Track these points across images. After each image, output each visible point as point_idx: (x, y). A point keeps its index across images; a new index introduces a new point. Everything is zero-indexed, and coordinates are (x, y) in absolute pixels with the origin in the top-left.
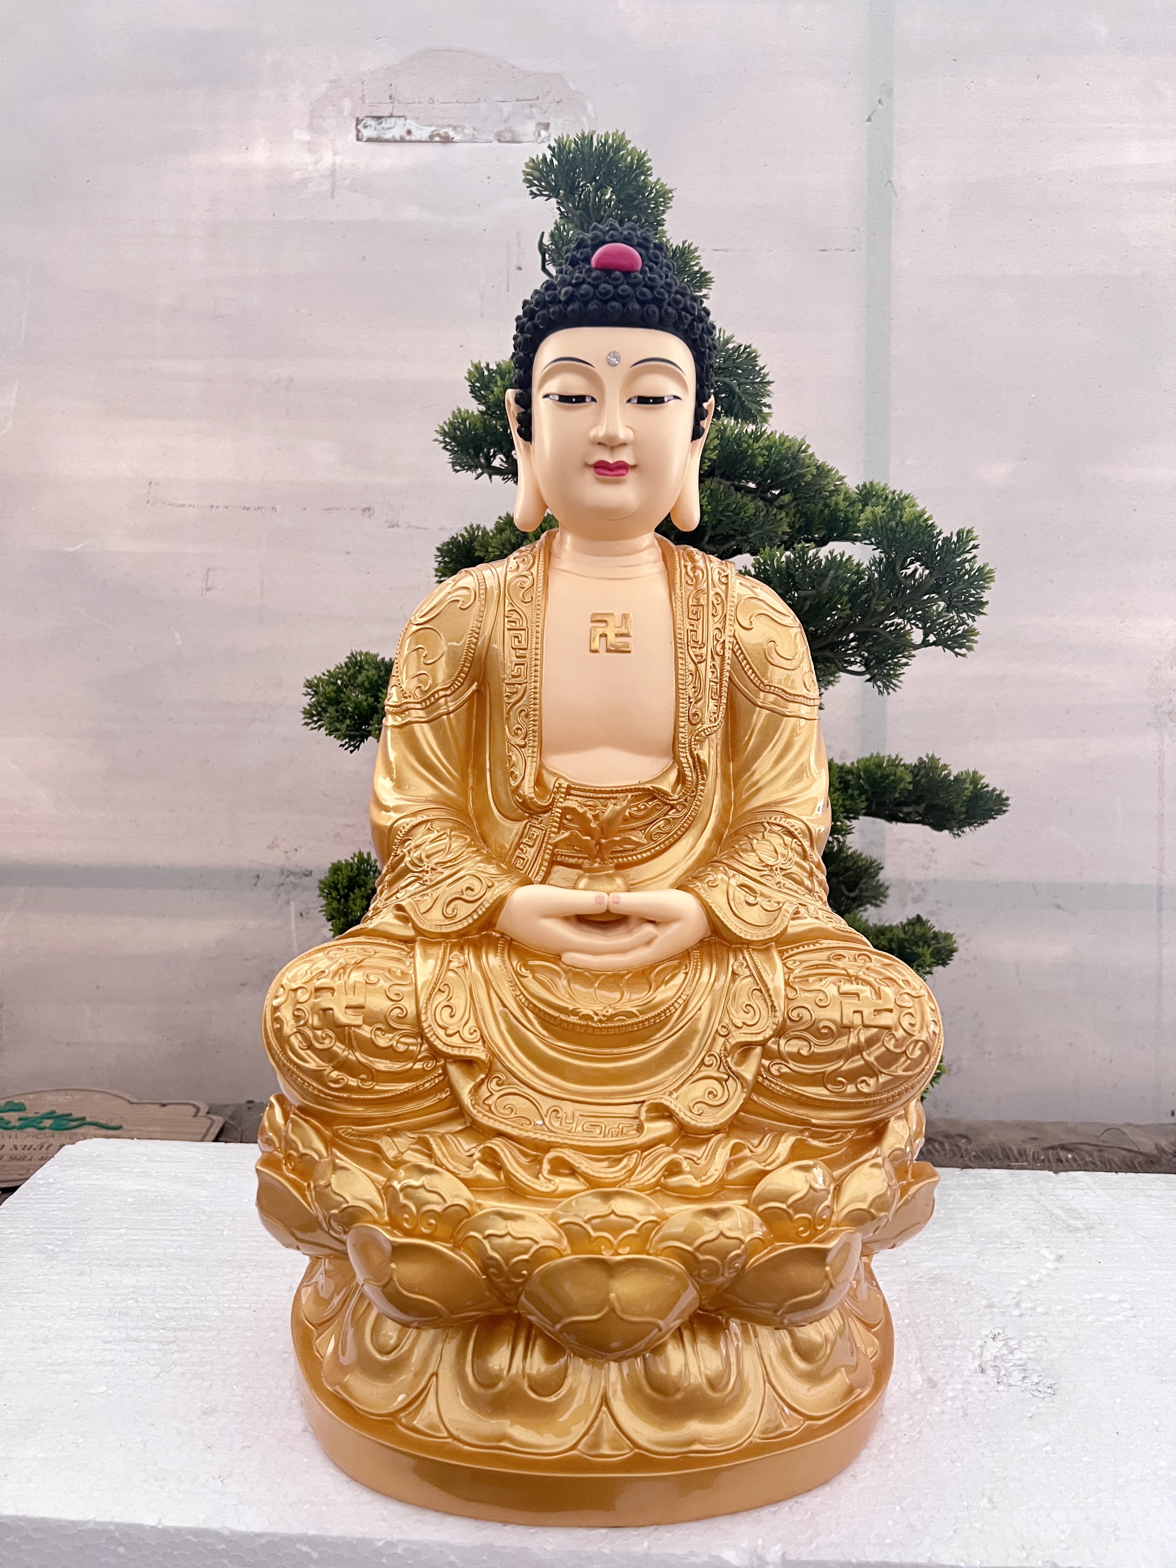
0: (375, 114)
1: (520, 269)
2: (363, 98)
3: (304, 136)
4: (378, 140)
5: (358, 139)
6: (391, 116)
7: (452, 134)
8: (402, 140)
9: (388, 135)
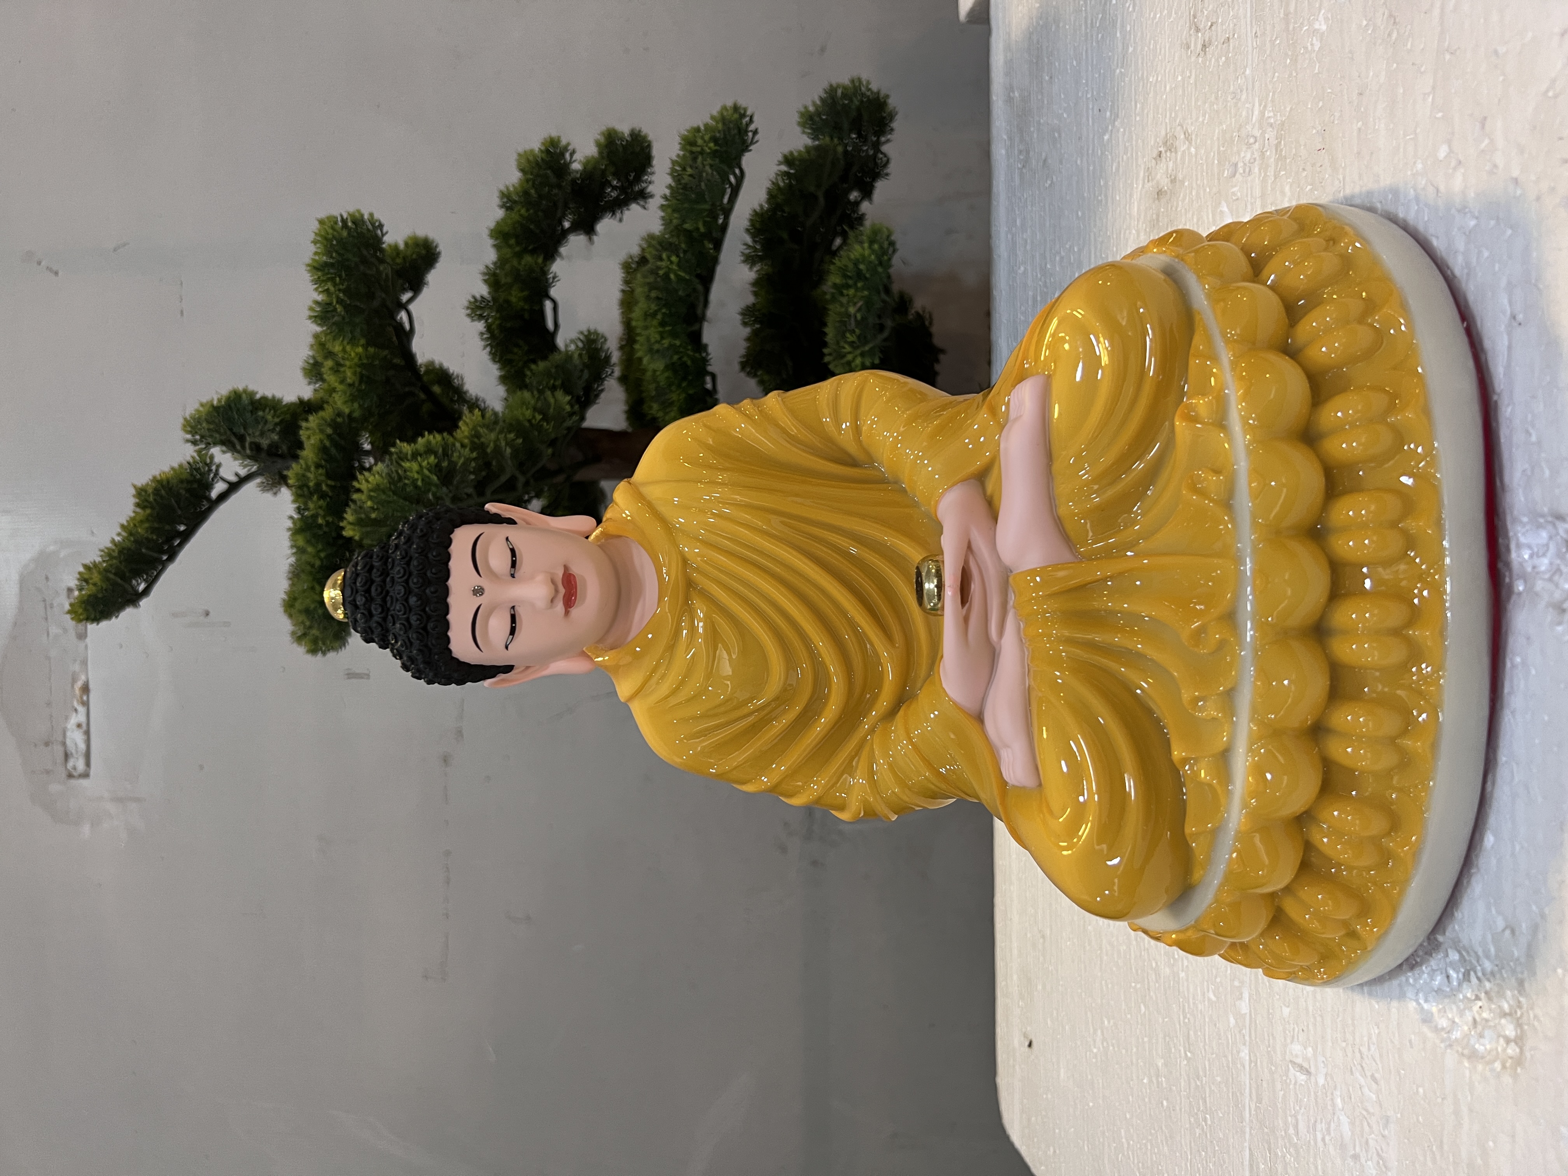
0: (63, 758)
2: (48, 772)
3: (86, 829)
4: (87, 756)
5: (85, 775)
6: (64, 744)
7: (79, 684)
8: (87, 733)
9: (82, 746)
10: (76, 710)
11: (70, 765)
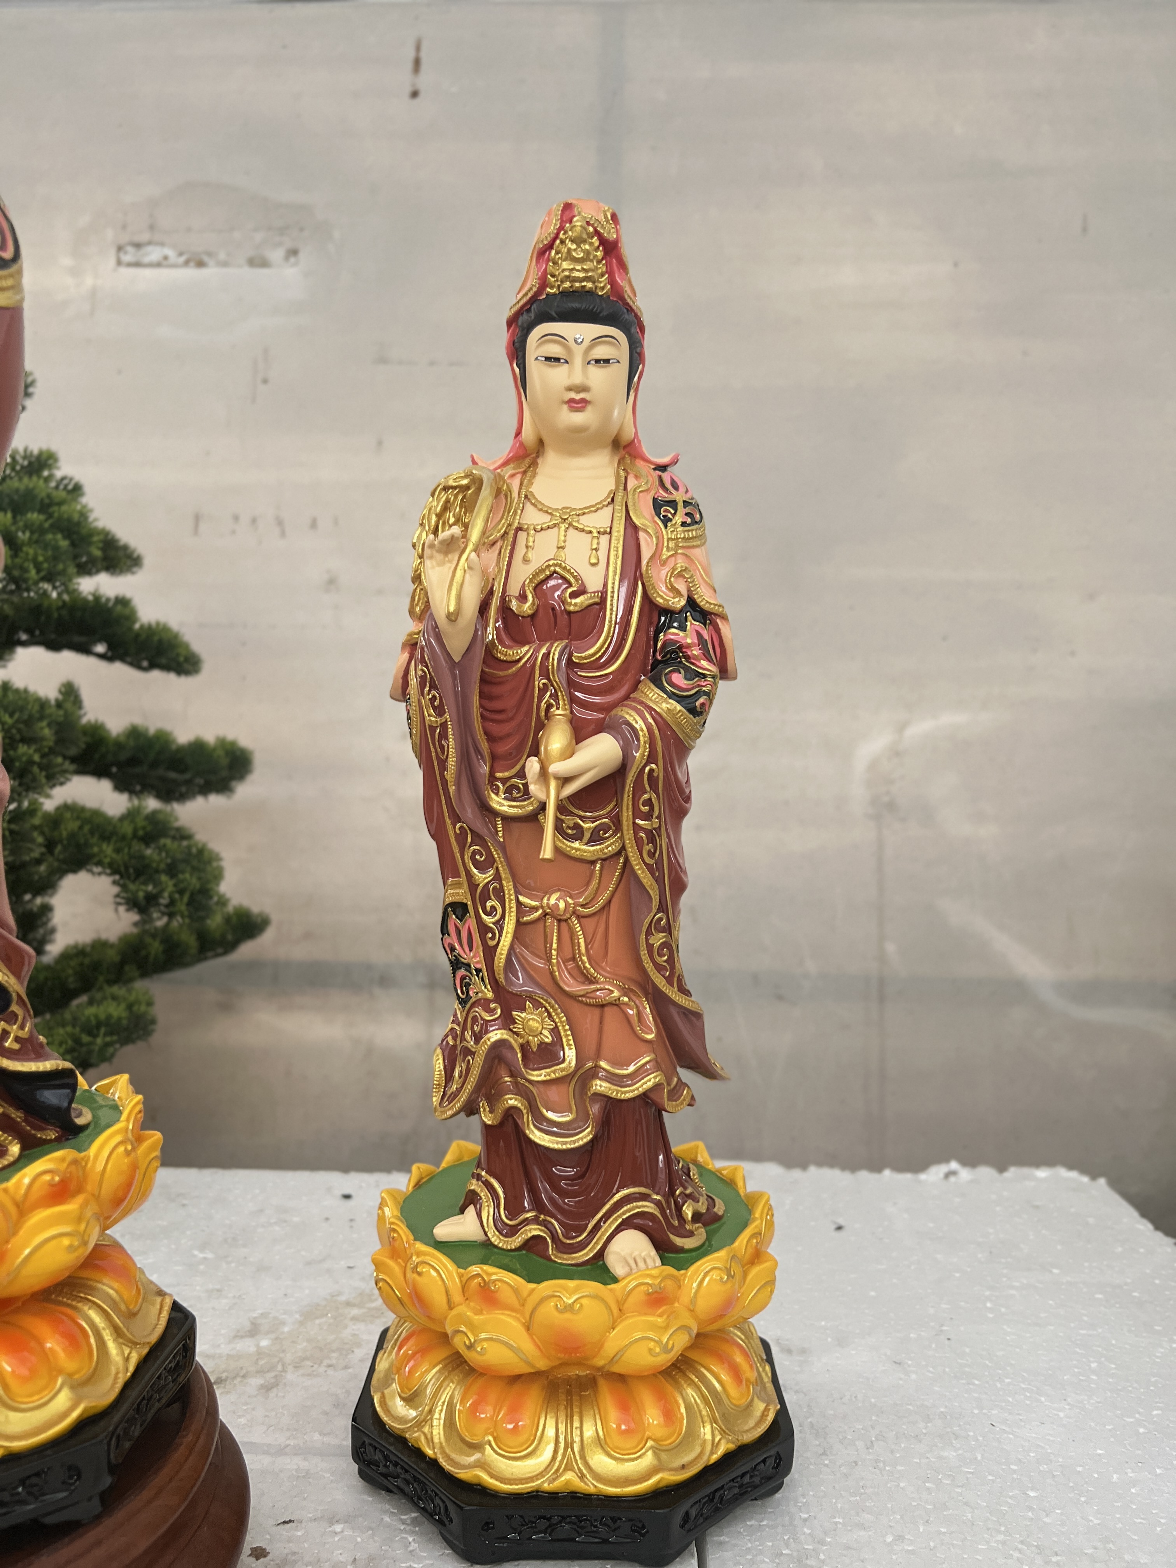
0: (137, 242)
1: (265, 381)
2: (124, 227)
3: (67, 261)
4: (137, 264)
5: (119, 263)
6: (149, 243)
7: (206, 259)
8: (158, 265)
9: (146, 260)
10: (181, 254)
11: (130, 249)
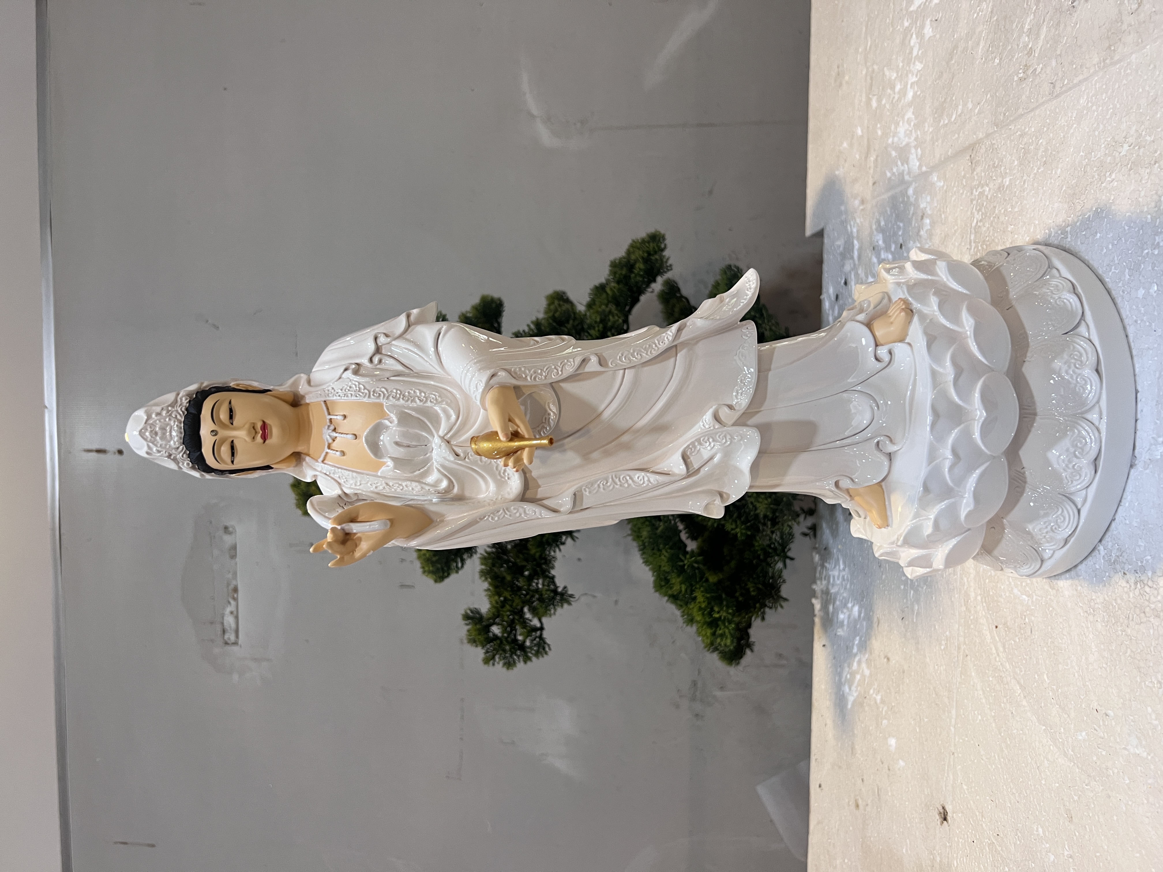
0: (222, 632)
2: (212, 641)
3: (236, 677)
4: (237, 632)
5: (235, 643)
6: (223, 623)
7: (232, 587)
8: (237, 618)
9: (233, 625)
10: (229, 603)
11: (226, 637)
